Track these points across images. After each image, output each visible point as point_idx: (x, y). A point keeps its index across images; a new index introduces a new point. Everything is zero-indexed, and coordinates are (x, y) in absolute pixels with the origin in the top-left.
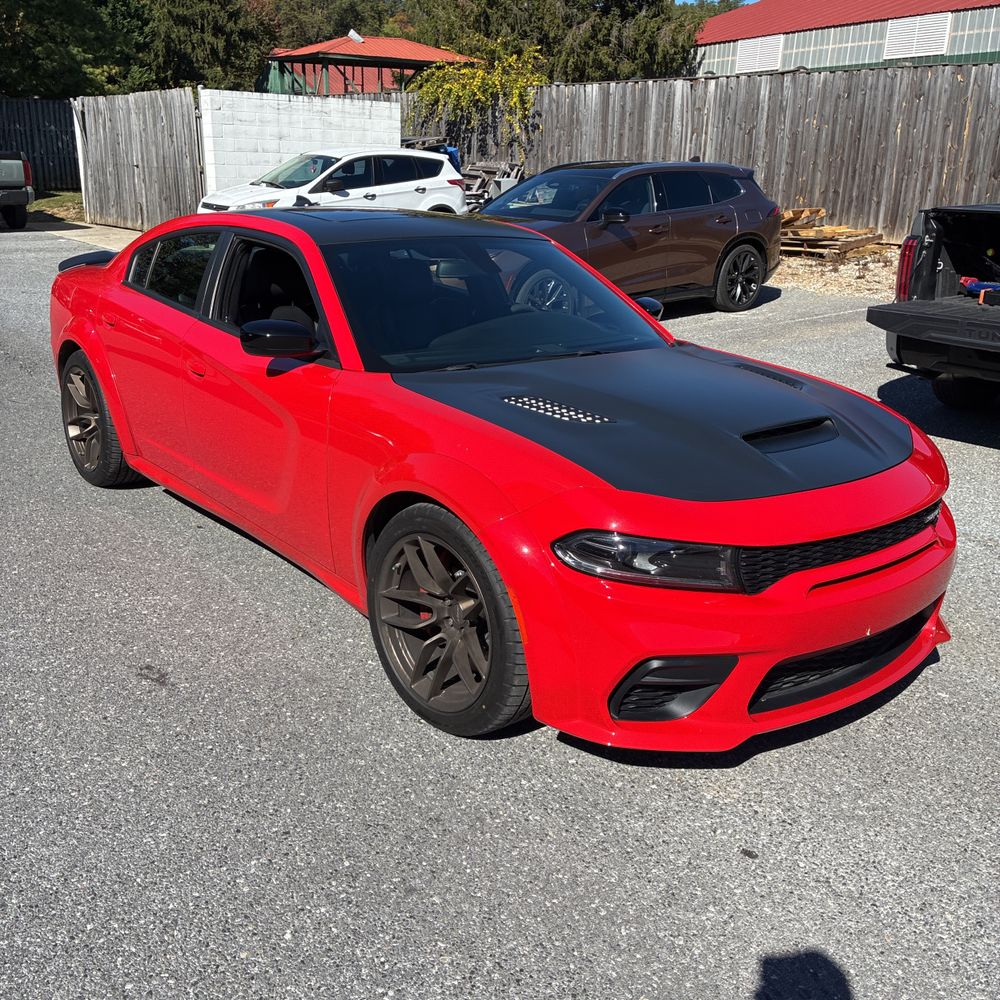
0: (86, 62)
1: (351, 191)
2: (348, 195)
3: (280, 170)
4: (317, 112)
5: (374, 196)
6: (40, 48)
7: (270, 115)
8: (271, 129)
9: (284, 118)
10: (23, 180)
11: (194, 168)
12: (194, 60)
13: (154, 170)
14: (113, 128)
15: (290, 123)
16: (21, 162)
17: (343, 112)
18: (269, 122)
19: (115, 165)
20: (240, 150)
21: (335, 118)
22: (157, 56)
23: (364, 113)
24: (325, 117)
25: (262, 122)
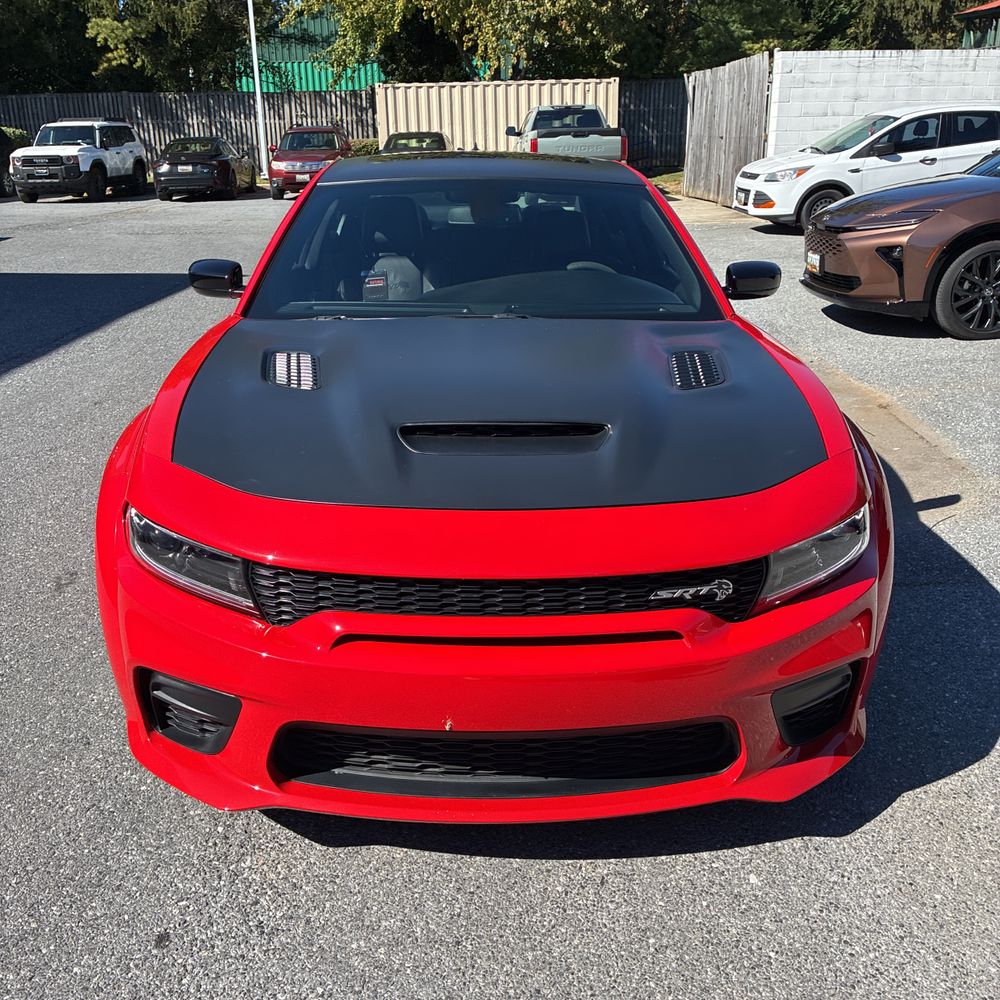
0: (747, 38)
1: (904, 155)
2: (900, 158)
3: (838, 134)
4: (907, 66)
5: (934, 160)
6: (701, 28)
7: (847, 73)
8: (847, 90)
9: (864, 76)
10: (620, 154)
11: (760, 136)
12: (905, 27)
13: (733, 141)
14: (713, 100)
15: (870, 82)
16: (619, 138)
17: (939, 65)
18: (845, 81)
19: (710, 137)
20: (806, 114)
21: (927, 73)
22: (865, 26)
23: (967, 65)
24: (917, 73)
25: (836, 82)
